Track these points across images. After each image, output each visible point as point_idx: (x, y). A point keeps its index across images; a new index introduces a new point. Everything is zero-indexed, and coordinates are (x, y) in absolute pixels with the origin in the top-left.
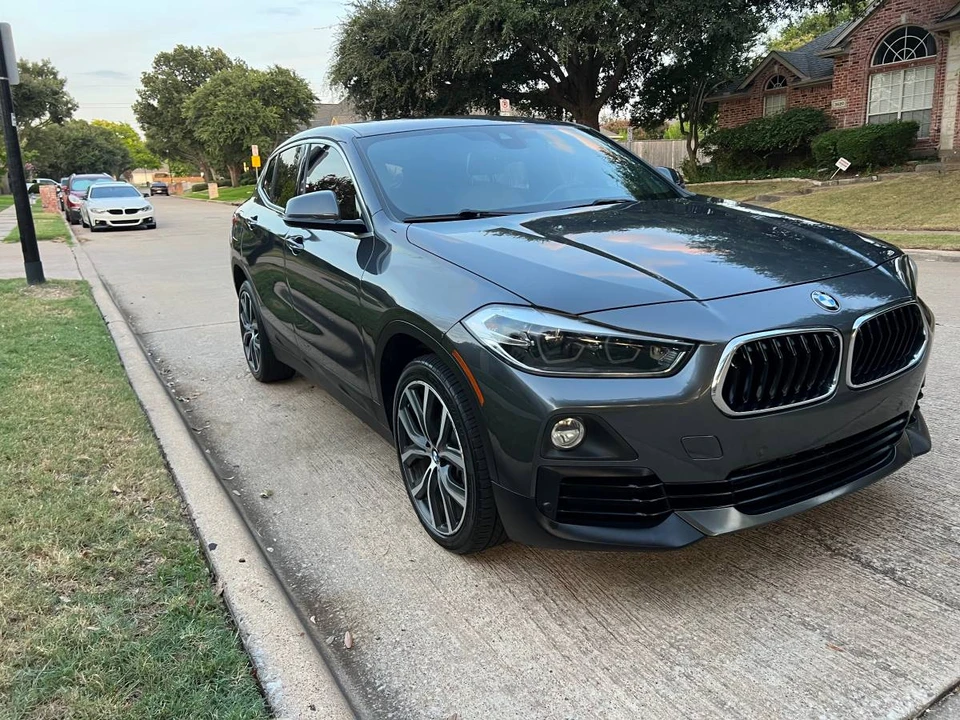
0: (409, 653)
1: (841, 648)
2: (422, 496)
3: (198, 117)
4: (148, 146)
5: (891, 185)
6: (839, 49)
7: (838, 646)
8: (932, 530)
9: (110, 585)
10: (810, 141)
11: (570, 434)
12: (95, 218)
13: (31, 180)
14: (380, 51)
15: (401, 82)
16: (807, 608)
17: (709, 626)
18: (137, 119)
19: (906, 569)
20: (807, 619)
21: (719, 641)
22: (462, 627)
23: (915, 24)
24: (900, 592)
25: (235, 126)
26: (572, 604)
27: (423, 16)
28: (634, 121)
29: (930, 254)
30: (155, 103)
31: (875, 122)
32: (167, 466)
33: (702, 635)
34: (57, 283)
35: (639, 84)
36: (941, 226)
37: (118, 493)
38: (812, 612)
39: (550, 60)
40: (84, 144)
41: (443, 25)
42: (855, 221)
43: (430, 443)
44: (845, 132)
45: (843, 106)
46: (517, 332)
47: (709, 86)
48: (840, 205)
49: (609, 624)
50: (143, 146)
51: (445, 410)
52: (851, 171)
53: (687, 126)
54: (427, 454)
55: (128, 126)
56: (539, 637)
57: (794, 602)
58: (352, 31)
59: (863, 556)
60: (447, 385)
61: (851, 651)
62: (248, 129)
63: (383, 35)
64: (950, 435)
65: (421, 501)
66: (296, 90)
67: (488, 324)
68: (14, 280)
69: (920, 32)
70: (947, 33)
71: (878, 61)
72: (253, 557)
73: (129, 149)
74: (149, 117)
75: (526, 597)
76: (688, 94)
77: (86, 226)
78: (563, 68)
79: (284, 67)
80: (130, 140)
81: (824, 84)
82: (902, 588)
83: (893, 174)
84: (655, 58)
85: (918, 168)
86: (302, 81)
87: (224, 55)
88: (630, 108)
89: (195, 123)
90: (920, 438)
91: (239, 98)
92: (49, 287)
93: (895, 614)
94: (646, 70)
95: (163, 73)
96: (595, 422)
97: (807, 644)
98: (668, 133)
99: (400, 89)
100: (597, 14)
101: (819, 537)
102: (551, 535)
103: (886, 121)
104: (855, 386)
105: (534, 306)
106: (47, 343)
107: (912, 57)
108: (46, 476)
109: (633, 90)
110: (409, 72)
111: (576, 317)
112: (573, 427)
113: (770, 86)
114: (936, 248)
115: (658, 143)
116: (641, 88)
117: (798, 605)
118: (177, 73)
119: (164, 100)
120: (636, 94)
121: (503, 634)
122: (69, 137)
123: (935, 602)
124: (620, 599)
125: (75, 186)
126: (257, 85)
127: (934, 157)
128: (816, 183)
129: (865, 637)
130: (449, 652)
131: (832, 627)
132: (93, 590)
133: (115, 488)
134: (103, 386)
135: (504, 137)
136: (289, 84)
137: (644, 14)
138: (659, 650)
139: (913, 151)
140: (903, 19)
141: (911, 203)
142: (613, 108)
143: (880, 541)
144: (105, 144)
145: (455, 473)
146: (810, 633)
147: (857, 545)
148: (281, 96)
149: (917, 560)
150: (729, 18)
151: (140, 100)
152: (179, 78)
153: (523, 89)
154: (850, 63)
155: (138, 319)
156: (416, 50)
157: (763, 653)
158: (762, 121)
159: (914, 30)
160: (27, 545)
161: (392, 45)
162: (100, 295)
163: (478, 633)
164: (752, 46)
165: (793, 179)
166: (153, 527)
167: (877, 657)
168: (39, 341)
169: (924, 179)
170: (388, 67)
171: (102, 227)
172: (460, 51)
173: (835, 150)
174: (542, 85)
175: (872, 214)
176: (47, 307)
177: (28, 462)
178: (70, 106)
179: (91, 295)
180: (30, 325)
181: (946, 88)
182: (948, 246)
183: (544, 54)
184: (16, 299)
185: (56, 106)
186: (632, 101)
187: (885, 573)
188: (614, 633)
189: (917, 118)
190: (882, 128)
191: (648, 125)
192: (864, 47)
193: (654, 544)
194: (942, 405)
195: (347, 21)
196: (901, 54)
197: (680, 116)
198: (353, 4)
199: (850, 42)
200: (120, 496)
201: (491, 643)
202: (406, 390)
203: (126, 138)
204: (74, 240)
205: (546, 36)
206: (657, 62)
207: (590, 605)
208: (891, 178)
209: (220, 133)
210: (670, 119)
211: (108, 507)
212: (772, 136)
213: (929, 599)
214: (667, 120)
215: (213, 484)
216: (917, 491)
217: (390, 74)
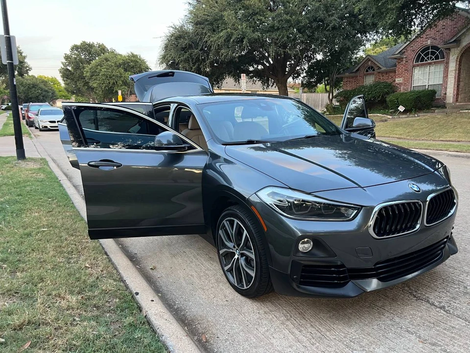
0: (233, 344)
1: (425, 342)
2: (230, 270)
3: (92, 76)
4: (65, 89)
5: (424, 119)
6: (399, 55)
7: (424, 341)
8: (459, 288)
9: (96, 313)
10: (386, 97)
11: (306, 245)
12: (42, 124)
13: (6, 104)
14: (184, 49)
15: (194, 64)
16: (408, 324)
17: (366, 332)
18: (61, 76)
19: (450, 306)
20: (409, 329)
21: (372, 339)
22: (255, 332)
23: (434, 45)
24: (448, 316)
25: (110, 81)
26: (303, 322)
27: (206, 34)
28: (303, 85)
29: (444, 153)
30: (70, 68)
31: (416, 89)
32: (106, 253)
33: (363, 336)
34: (32, 160)
35: (306, 68)
36: (448, 139)
37: (89, 268)
38: (411, 326)
39: (264, 55)
40: (33, 87)
41: (215, 38)
42: (408, 136)
43: (236, 246)
44: (402, 94)
45: (401, 82)
46: (282, 199)
47: (339, 69)
48: (401, 128)
49: (322, 331)
50: (63, 89)
51: (245, 232)
52: (405, 112)
53: (328, 87)
54: (233, 251)
55: (55, 78)
56: (291, 337)
57: (402, 321)
58: (171, 39)
59: (430, 300)
60: (247, 221)
61: (430, 343)
62: (117, 82)
63: (186, 42)
64: (462, 244)
65: (229, 273)
66: (140, 65)
67: (269, 195)
68: (9, 157)
69: (437, 48)
70: (449, 49)
71: (417, 61)
72: (156, 299)
73: (55, 90)
74: (67, 75)
75: (282, 318)
76: (329, 73)
77: (36, 128)
78: (270, 59)
79: (135, 54)
80: (56, 85)
81: (392, 71)
82: (448, 315)
83: (425, 114)
84: (313, 56)
85: (436, 111)
86: (143, 60)
87: (105, 47)
88: (301, 78)
89: (90, 79)
90: (453, 247)
91: (112, 68)
92: (28, 161)
93: (446, 327)
94: (309, 61)
95: (75, 54)
96: (317, 240)
97: (410, 340)
98: (318, 90)
99: (193, 68)
100: (288, 36)
101: (410, 291)
102: (297, 291)
103: (421, 89)
104: (428, 225)
105: (290, 188)
106: (35, 191)
107: (433, 60)
108: (54, 259)
109: (303, 70)
110: (198, 59)
111: (309, 194)
112: (307, 242)
113: (367, 71)
114: (446, 150)
115: (313, 94)
116: (307, 69)
117: (405, 323)
118: (82, 54)
119: (75, 67)
120: (304, 72)
121: (274, 335)
122: (26, 83)
123: (463, 321)
124: (324, 319)
125: (31, 108)
126: (122, 61)
127: (444, 106)
128: (389, 117)
129: (435, 337)
130: (251, 344)
131: (420, 333)
132: (90, 314)
133: (87, 265)
134: (68, 213)
135: (262, 105)
136: (137, 62)
137: (309, 37)
138: (345, 343)
139: (434, 103)
140: (429, 42)
141: (434, 128)
142: (293, 79)
143: (437, 293)
144: (44, 87)
145: (248, 261)
146: (411, 335)
147: (427, 295)
148: (133, 67)
149: (454, 302)
150: (349, 40)
151: (63, 67)
152: (83, 57)
153: (251, 69)
154: (404, 62)
155: (72, 178)
156: (202, 49)
157: (392, 344)
158: (363, 87)
159: (434, 47)
160: (54, 293)
161: (190, 47)
162: (52, 165)
163: (263, 335)
164: (358, 52)
165: (378, 114)
166: (109, 284)
167: (441, 346)
168: (31, 190)
169: (439, 117)
170: (188, 57)
171: (45, 129)
172: (223, 51)
173: (398, 102)
174: (260, 67)
175: (416, 132)
176: (30, 172)
177: (43, 252)
178: (28, 68)
179: (48, 166)
180: (25, 181)
181: (449, 74)
182: (452, 149)
183: (261, 53)
184: (13, 167)
185: (21, 69)
186: (302, 75)
187: (441, 308)
188: (324, 335)
189: (436, 88)
190: (419, 92)
191: (309, 86)
192: (411, 55)
193: (343, 295)
194: (458, 229)
195: (169, 34)
196: (428, 58)
197: (325, 83)
198: (172, 27)
199: (404, 52)
200: (90, 269)
201: (270, 340)
202: (224, 221)
203: (54, 84)
204: (32, 136)
205: (263, 44)
206: (314, 58)
207: (312, 322)
208: (424, 116)
209: (102, 84)
210: (320, 84)
211: (86, 275)
212: (368, 94)
213: (461, 320)
214: (318, 85)
215: (130, 263)
216: (450, 270)
217: (189, 60)
